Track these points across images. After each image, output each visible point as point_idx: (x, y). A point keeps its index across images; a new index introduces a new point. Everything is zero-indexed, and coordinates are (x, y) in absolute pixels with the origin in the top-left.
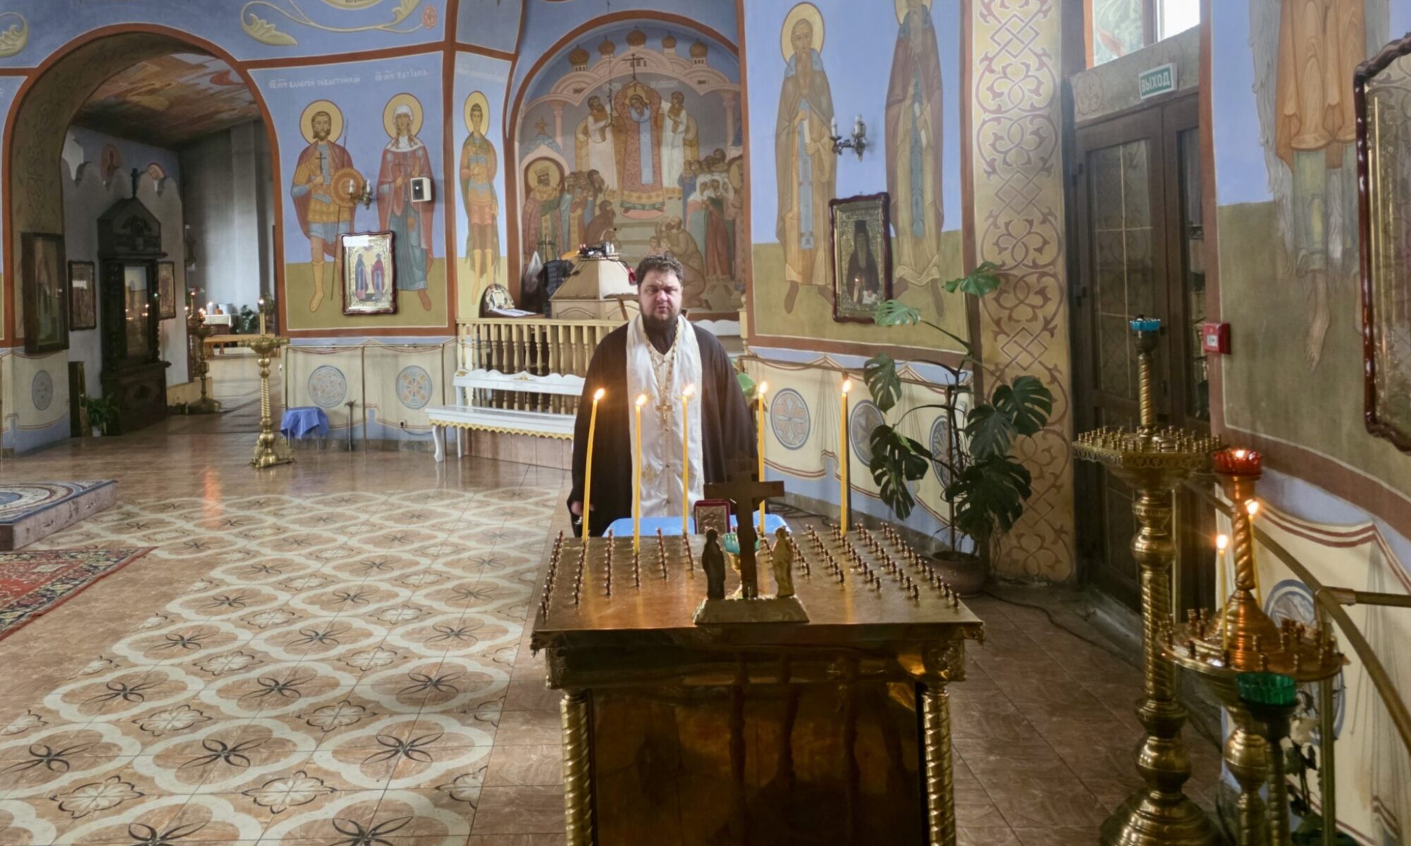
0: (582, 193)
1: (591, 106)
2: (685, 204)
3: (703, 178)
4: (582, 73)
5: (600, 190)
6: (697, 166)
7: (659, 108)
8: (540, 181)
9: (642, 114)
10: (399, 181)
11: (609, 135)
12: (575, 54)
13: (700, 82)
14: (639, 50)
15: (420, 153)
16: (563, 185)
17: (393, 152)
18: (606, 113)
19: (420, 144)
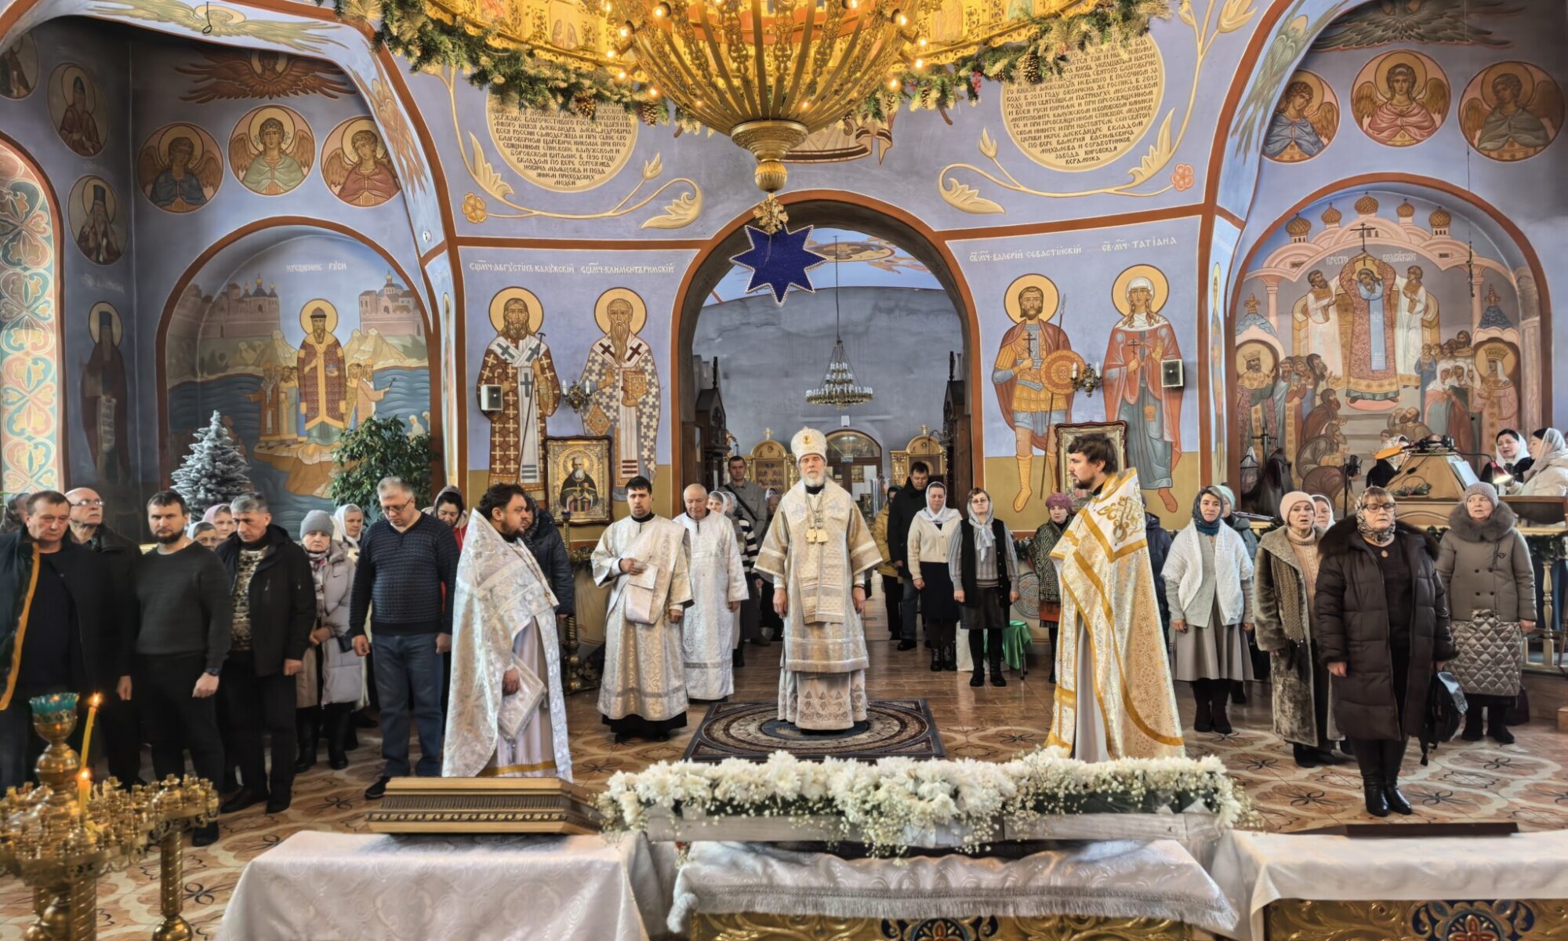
0: (1299, 381)
1: (1312, 281)
2: (1423, 395)
3: (1444, 365)
4: (1302, 244)
5: (1322, 377)
6: (1438, 350)
7: (1393, 284)
8: (1249, 367)
9: (1373, 291)
10: (1133, 365)
11: (1333, 314)
12: (1294, 223)
13: (1442, 256)
14: (1369, 219)
15: (1164, 332)
16: (1278, 371)
17: (1126, 332)
18: (1330, 292)
19: (1163, 322)
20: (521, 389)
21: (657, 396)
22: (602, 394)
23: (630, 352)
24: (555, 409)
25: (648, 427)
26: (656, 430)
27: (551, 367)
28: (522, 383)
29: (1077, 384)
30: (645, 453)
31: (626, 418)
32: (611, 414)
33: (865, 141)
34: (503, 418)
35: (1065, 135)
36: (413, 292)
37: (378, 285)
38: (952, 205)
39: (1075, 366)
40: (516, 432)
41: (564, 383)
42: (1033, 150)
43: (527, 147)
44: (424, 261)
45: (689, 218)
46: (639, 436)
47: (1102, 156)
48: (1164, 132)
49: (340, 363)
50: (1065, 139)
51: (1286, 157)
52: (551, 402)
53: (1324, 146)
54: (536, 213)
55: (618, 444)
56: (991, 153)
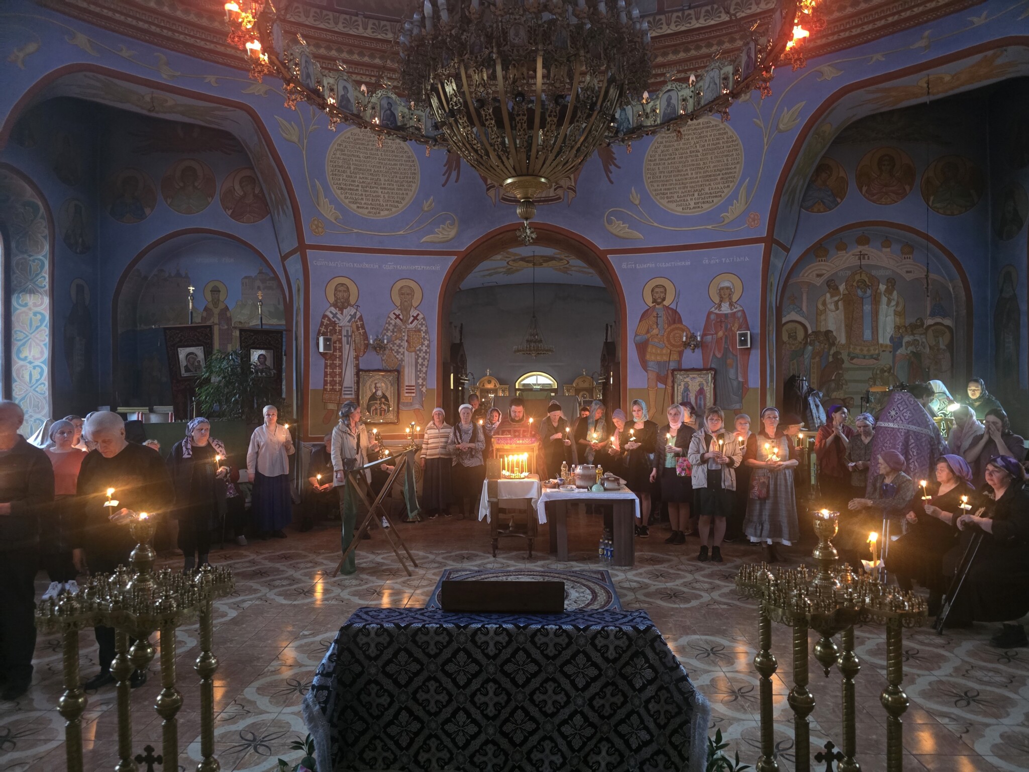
0: (820, 346)
1: (828, 286)
2: (894, 356)
3: (907, 339)
4: (823, 263)
5: (833, 344)
6: (904, 329)
7: (878, 289)
8: (789, 337)
9: (865, 292)
10: (720, 334)
11: (841, 306)
12: (819, 250)
13: (907, 272)
14: (864, 249)
15: (739, 314)
16: (807, 340)
17: (716, 314)
18: (839, 291)
19: (739, 308)
20: (344, 339)
21: (428, 346)
22: (394, 344)
23: (412, 318)
24: (365, 352)
25: (422, 365)
26: (427, 367)
27: (363, 327)
28: (345, 336)
29: (686, 345)
30: (420, 381)
31: (408, 359)
32: (399, 357)
33: (560, 192)
34: (333, 357)
35: (682, 192)
36: (276, 278)
37: (253, 274)
38: (612, 233)
39: (685, 334)
40: (340, 366)
41: (371, 337)
42: (662, 201)
43: (350, 189)
44: (284, 258)
45: (450, 237)
46: (416, 371)
47: (705, 206)
48: (742, 191)
49: (229, 320)
50: (682, 195)
51: (816, 210)
52: (362, 348)
53: (838, 204)
54: (356, 231)
55: (403, 376)
56: (637, 202)
